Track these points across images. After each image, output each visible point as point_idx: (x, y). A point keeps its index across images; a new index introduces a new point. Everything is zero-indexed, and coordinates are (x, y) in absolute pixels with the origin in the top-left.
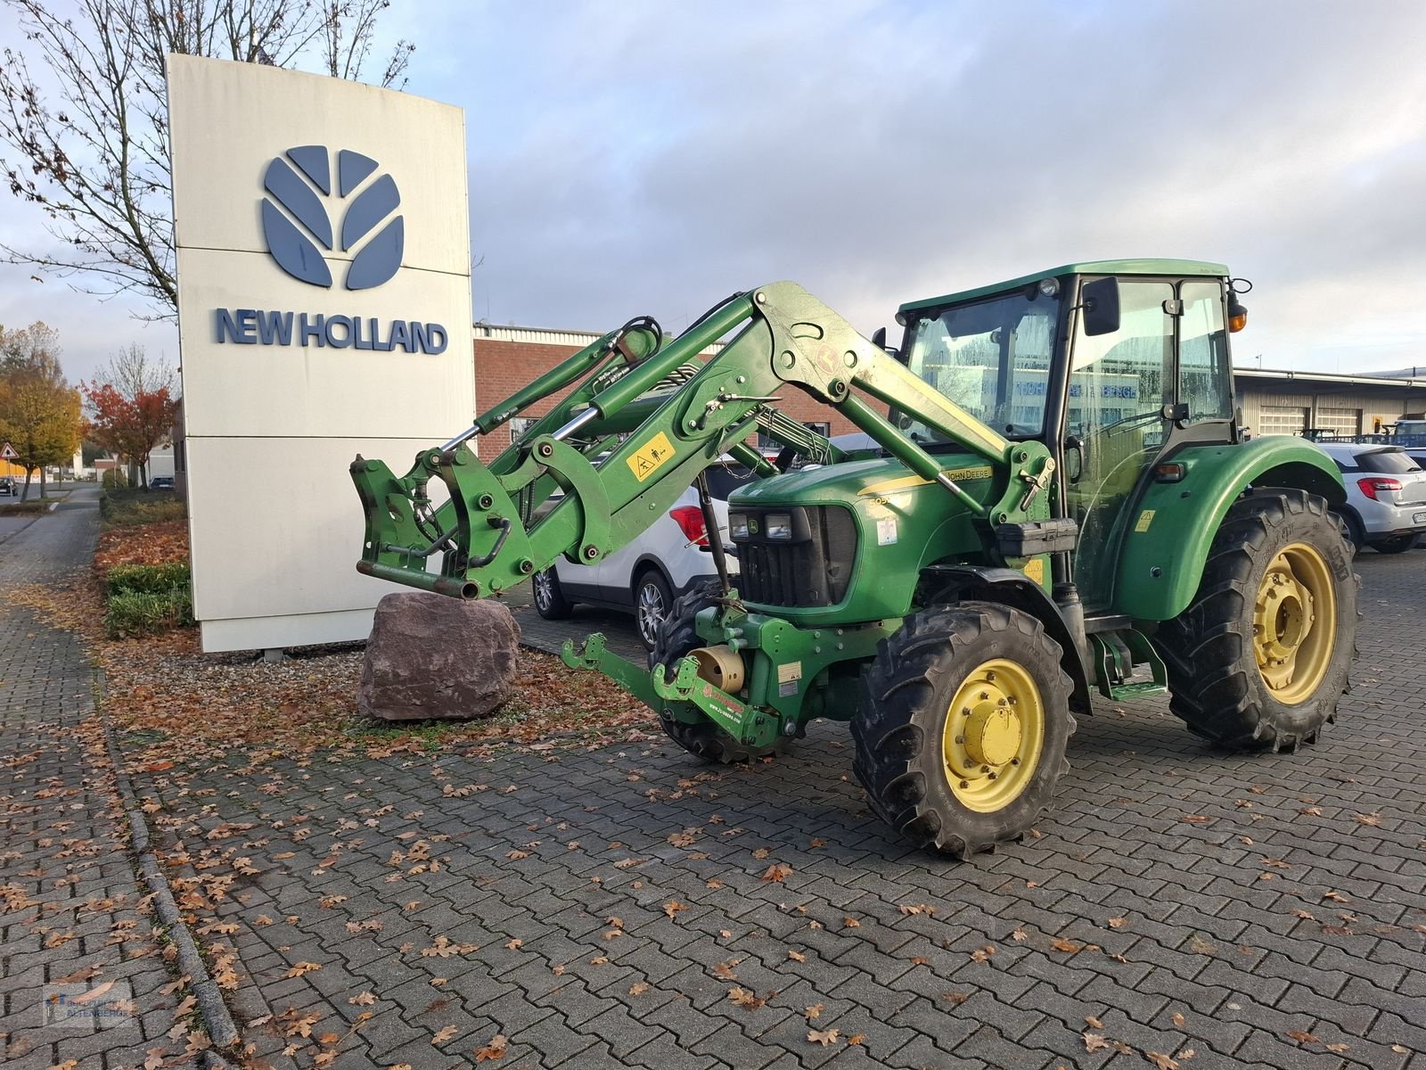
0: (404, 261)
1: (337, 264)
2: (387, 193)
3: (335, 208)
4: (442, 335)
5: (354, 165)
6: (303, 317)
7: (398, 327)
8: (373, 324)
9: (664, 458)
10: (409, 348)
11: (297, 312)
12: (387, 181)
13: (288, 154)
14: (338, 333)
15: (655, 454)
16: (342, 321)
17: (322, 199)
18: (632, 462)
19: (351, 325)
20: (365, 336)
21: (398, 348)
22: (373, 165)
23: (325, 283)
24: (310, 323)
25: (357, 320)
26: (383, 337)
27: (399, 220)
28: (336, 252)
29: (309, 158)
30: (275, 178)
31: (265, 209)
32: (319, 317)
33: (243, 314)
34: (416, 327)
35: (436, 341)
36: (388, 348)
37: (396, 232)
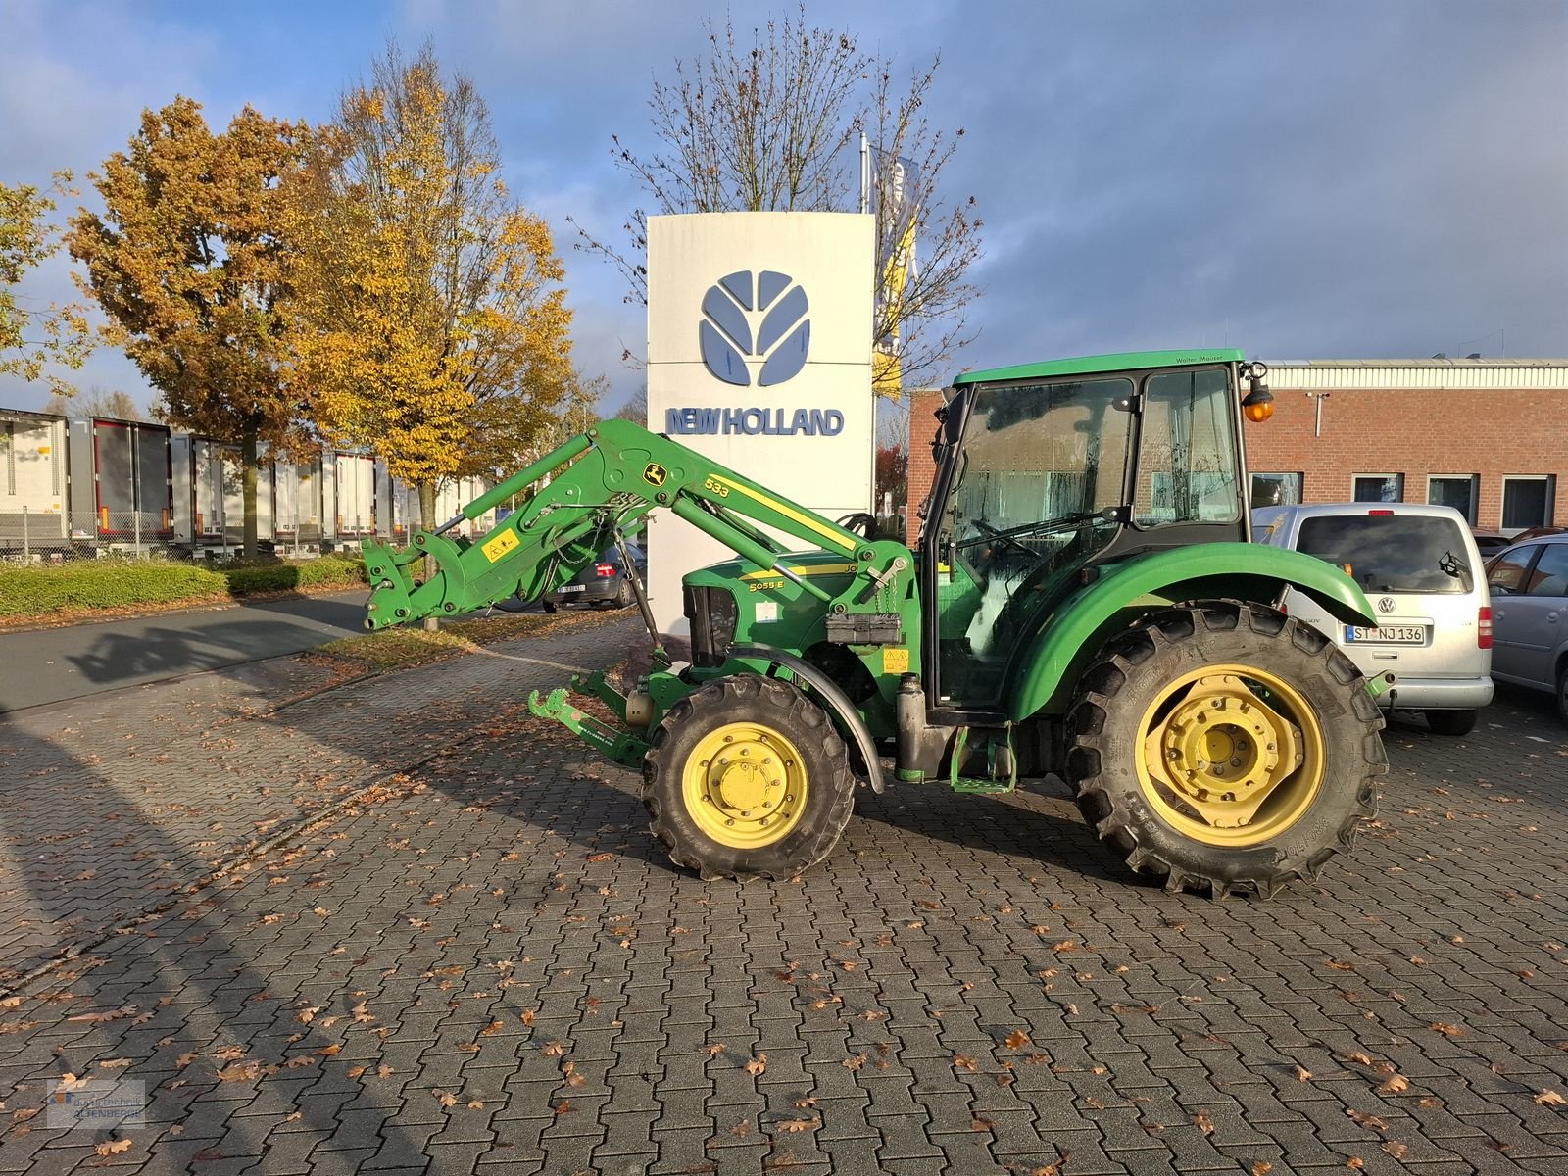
0: (812, 353)
1: (754, 365)
2: (798, 302)
3: (755, 320)
4: (839, 418)
5: (773, 281)
6: (727, 412)
7: (800, 414)
8: (780, 413)
9: (510, 547)
10: (809, 432)
11: (723, 408)
12: (799, 290)
13: (722, 282)
14: (752, 422)
15: (504, 544)
16: (756, 412)
17: (746, 313)
18: (486, 549)
19: (762, 415)
20: (773, 424)
21: (800, 431)
22: (787, 280)
23: (743, 381)
24: (732, 416)
25: (768, 410)
26: (788, 424)
27: (808, 322)
28: (754, 357)
29: (737, 283)
30: (712, 302)
31: (703, 325)
32: (740, 409)
33: (686, 411)
34: (816, 413)
35: (834, 423)
36: (792, 432)
37: (804, 333)
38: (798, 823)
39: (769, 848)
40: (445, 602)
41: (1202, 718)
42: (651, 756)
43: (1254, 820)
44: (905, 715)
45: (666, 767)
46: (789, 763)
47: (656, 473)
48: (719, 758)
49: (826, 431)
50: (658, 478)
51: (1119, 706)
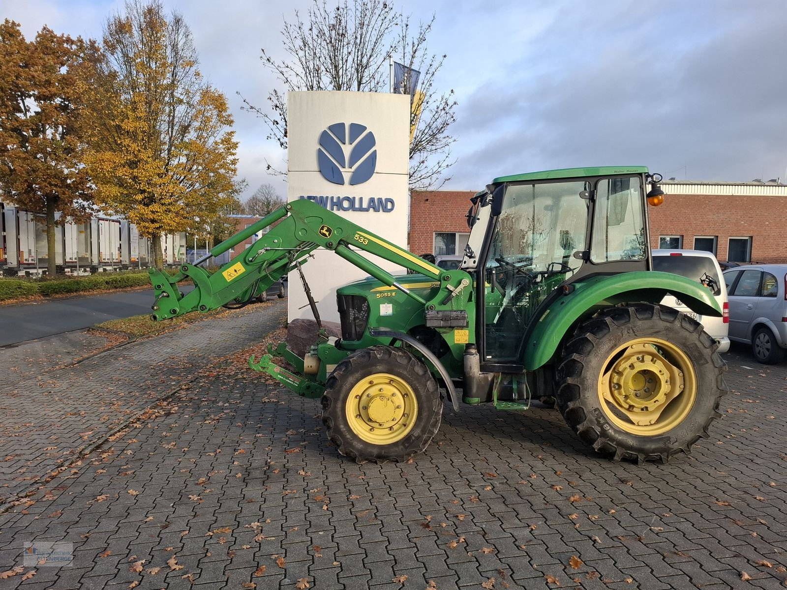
0: (376, 170)
1: (347, 173)
2: (370, 140)
3: (347, 150)
4: (392, 202)
5: (357, 129)
6: (332, 198)
7: (372, 200)
8: (361, 199)
9: (239, 273)
10: (376, 210)
11: (330, 196)
12: (370, 134)
13: (330, 128)
14: (346, 204)
15: (235, 271)
16: (347, 199)
17: (342, 146)
18: (225, 274)
19: (351, 201)
20: (357, 205)
21: (371, 210)
22: (365, 128)
23: (340, 182)
24: (335, 201)
25: (354, 198)
26: (365, 205)
27: (375, 152)
28: (347, 169)
29: (338, 129)
30: (324, 140)
31: (319, 151)
32: (339, 197)
33: (309, 198)
34: (380, 200)
35: (389, 206)
36: (367, 210)
37: (373, 157)
38: (412, 430)
39: (396, 444)
40: (200, 304)
41: (632, 366)
42: (327, 393)
43: (658, 421)
44: (469, 367)
45: (336, 400)
46: (405, 395)
47: (326, 231)
48: (366, 393)
49: (386, 210)
50: (327, 234)
51: (590, 361)
